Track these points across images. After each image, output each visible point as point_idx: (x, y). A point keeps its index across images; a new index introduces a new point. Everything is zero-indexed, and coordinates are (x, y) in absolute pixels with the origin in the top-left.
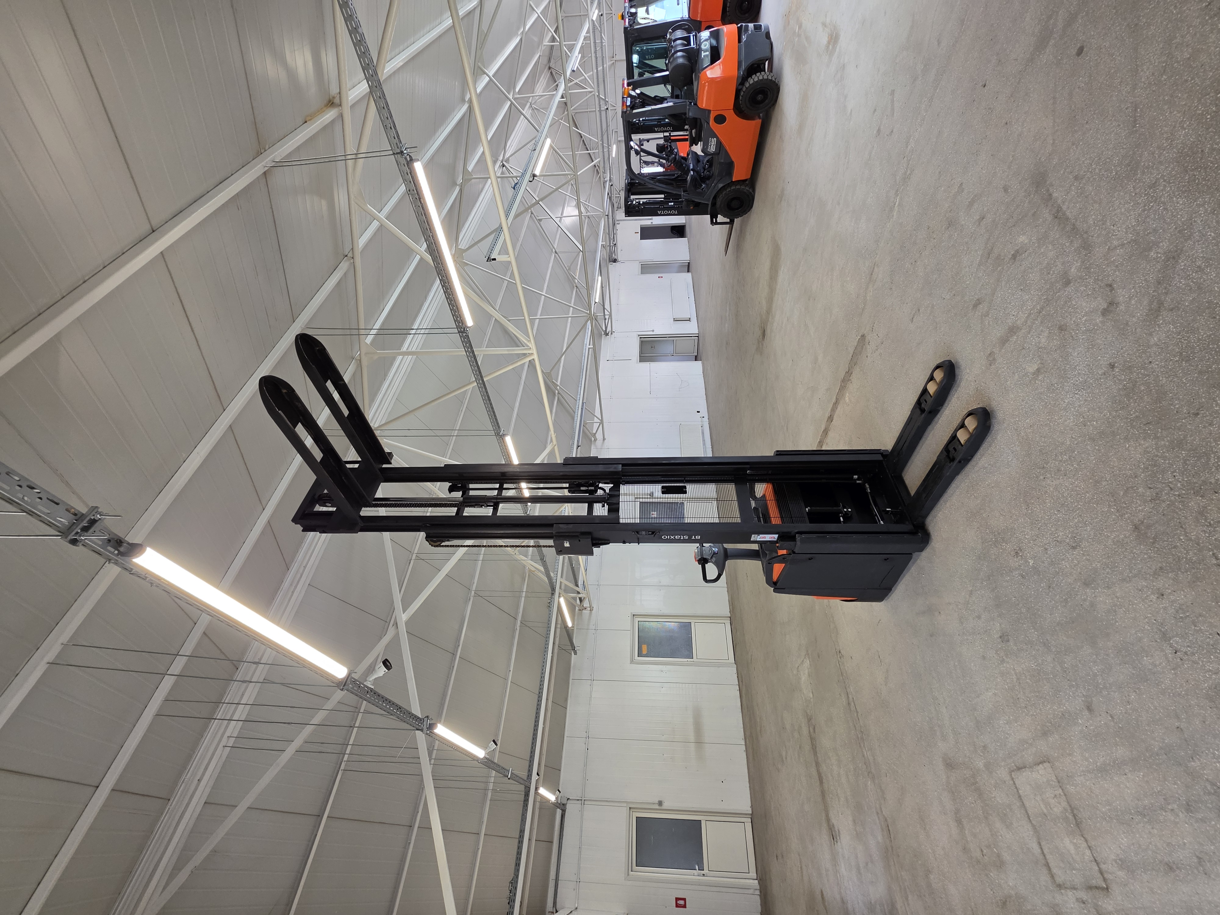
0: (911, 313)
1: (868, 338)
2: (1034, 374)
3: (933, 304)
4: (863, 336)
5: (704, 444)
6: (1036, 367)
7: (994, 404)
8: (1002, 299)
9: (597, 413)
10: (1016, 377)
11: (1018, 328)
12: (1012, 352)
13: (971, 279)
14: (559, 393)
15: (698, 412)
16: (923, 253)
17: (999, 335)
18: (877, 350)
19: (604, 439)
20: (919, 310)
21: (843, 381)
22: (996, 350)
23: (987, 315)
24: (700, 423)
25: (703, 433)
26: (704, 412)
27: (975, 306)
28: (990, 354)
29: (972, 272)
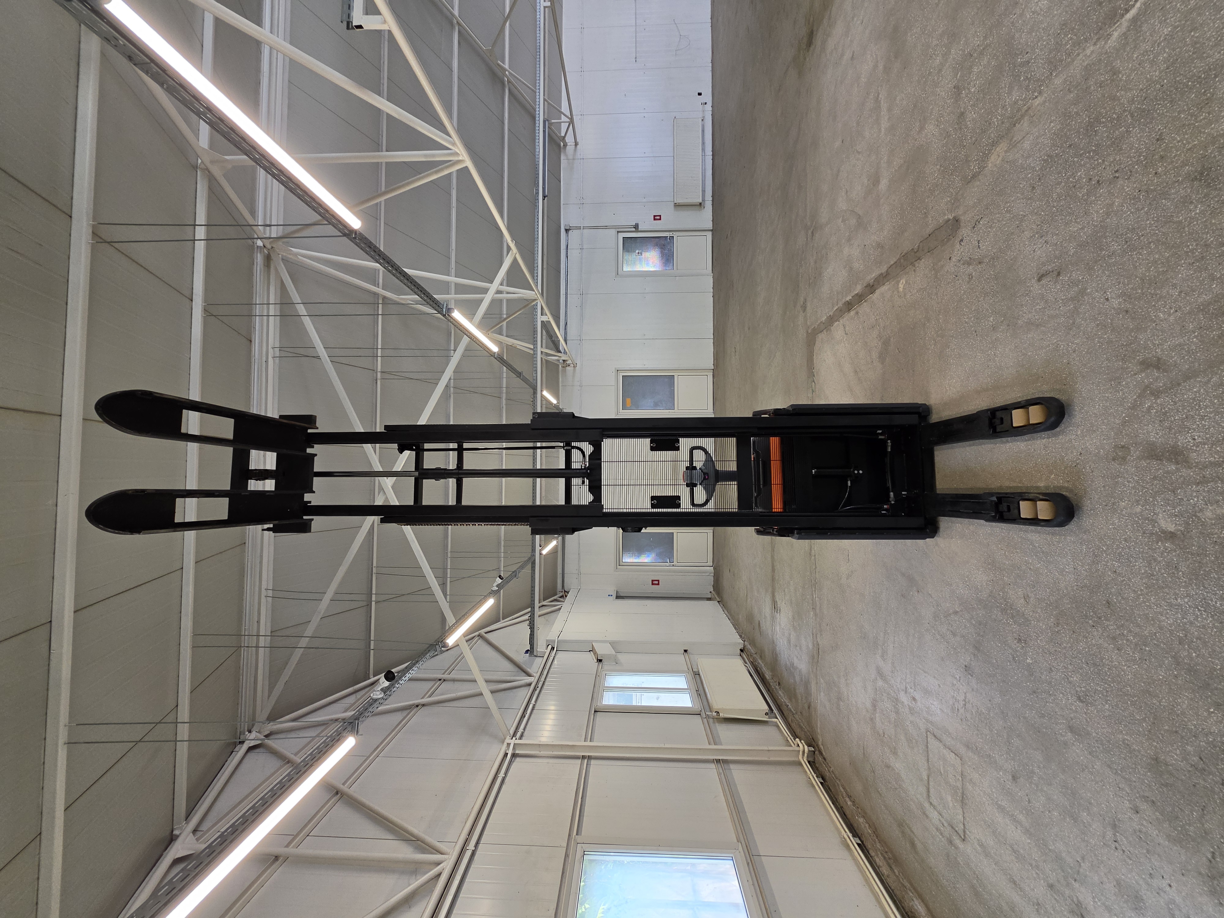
0: (1044, 264)
1: (964, 231)
2: (1164, 532)
3: (1086, 289)
4: (957, 220)
5: (703, 150)
6: (1171, 528)
7: (1087, 504)
8: (1194, 399)
9: (565, 108)
10: (1138, 509)
11: (1187, 462)
12: (1155, 478)
13: (1170, 315)
14: (509, 82)
15: (700, 94)
16: (1121, 182)
17: (1152, 439)
18: (969, 264)
19: (576, 144)
20: (1059, 274)
21: (905, 256)
22: (1135, 453)
23: (1157, 394)
24: (701, 115)
25: (703, 131)
26: (707, 97)
27: (1146, 365)
28: (1123, 447)
29: (1180, 308)
